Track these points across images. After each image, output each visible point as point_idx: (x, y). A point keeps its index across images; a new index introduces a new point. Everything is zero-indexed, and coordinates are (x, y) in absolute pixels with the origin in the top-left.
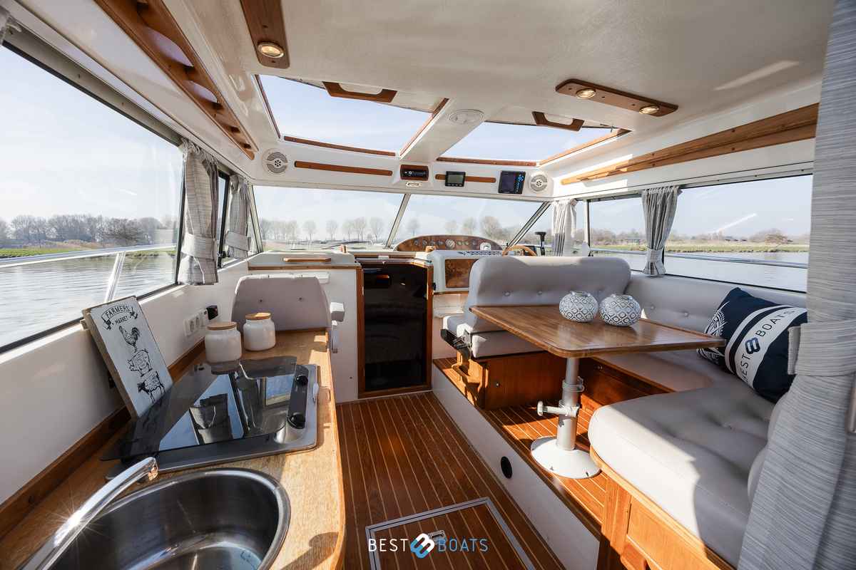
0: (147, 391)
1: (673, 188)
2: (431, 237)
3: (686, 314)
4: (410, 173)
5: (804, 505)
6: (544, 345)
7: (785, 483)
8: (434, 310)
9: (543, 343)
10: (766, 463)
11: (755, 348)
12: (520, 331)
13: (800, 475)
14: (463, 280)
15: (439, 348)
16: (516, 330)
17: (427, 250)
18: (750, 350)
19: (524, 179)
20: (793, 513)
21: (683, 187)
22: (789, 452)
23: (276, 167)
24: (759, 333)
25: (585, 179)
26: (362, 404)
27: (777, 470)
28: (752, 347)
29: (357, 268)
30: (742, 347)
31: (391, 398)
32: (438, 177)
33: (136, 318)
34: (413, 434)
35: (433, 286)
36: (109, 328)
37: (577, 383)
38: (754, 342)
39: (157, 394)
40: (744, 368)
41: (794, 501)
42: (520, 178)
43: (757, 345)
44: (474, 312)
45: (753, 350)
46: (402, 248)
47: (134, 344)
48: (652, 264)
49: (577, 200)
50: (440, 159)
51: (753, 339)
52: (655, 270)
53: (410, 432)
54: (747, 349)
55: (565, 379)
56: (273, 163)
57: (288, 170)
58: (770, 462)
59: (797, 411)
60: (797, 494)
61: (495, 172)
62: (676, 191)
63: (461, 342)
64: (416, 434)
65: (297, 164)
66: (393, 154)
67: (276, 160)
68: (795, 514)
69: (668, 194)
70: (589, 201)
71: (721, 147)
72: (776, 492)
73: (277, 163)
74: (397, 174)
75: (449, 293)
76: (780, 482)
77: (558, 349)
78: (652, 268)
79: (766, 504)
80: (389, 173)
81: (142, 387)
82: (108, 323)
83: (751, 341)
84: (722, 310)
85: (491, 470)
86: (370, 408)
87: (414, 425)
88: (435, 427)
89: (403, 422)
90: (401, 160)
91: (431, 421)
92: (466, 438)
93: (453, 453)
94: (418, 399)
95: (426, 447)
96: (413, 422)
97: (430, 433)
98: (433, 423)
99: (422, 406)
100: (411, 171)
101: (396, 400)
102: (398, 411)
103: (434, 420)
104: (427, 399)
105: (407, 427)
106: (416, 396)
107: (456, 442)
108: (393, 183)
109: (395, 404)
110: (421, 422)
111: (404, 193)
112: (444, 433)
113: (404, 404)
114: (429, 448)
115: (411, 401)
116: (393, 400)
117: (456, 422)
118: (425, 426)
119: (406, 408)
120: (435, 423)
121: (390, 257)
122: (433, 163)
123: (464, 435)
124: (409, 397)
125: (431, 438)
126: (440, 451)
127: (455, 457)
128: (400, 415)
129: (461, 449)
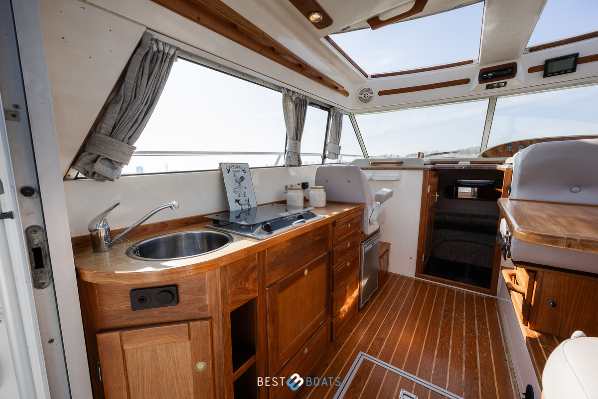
0: (240, 204)
2: (531, 141)
4: (490, 74)
23: (364, 98)
26: (416, 281)
29: (424, 169)
32: (532, 70)
33: (245, 173)
36: (229, 173)
39: (245, 207)
46: (489, 154)
47: (240, 183)
53: (445, 317)
56: (362, 96)
57: (374, 99)
65: (381, 93)
66: (471, 62)
67: (365, 93)
73: (366, 96)
74: (475, 81)
80: (467, 81)
81: (237, 201)
82: (229, 171)
86: (421, 287)
87: (453, 315)
88: (475, 326)
89: (444, 308)
90: (479, 64)
91: (475, 320)
92: (507, 353)
93: (478, 355)
94: (473, 298)
95: (452, 335)
96: (454, 312)
97: (464, 328)
98: (476, 322)
99: (475, 306)
100: (492, 72)
101: (450, 290)
102: (445, 299)
103: (478, 321)
104: (485, 302)
105: (444, 312)
106: (473, 295)
107: (491, 349)
108: (471, 90)
109: (446, 292)
110: (463, 315)
111: (488, 97)
112: (481, 335)
113: (455, 296)
114: (454, 337)
115: (465, 296)
116: (446, 289)
117: (506, 334)
118: (465, 320)
119: (455, 300)
120: (478, 323)
121: (472, 162)
122: (523, 56)
123: (507, 349)
124: (465, 293)
125: (463, 332)
126: (464, 345)
127: (478, 359)
128: (444, 302)
129: (492, 357)
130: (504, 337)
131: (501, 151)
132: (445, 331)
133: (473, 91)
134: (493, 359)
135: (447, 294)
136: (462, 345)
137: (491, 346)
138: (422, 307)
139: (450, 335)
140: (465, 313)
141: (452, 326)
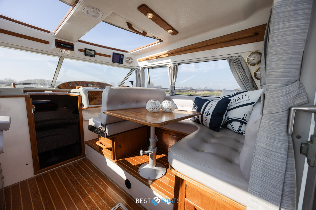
1: (176, 64)
2: (79, 82)
3: (183, 107)
5: (276, 171)
6: (145, 123)
7: (266, 163)
8: (83, 117)
9: (145, 122)
10: (256, 156)
11: (208, 114)
12: (132, 119)
13: (272, 158)
14: (98, 101)
15: (88, 135)
16: (130, 118)
17: (77, 88)
18: (207, 115)
19: (123, 57)
20: (271, 175)
21: (179, 64)
22: (266, 149)
24: (209, 109)
25: (147, 59)
26: (37, 178)
27: (261, 158)
28: (207, 114)
29: (26, 97)
30: (204, 114)
31: (60, 168)
32: (80, 50)
34: (75, 184)
35: (82, 105)
37: (155, 138)
38: (208, 112)
40: (206, 121)
41: (271, 170)
42: (122, 57)
43: (209, 113)
44: (106, 113)
45: (208, 115)
46: (61, 87)
48: (172, 91)
49: (145, 68)
50: (79, 41)
51: (207, 111)
52: (173, 93)
53: (73, 183)
54: (206, 115)
55: (150, 137)
58: (258, 155)
59: (269, 130)
60: (272, 167)
61: (110, 52)
62: (177, 65)
63: (100, 130)
64: (77, 183)
66: (49, 32)
68: (272, 176)
69: (175, 66)
70: (149, 69)
71: (190, 50)
72: (262, 168)
74: (53, 45)
75: (91, 107)
76: (263, 163)
77: (153, 123)
78: (172, 92)
79: (258, 174)
80: (47, 43)
83: (207, 112)
84: (195, 104)
85: (121, 187)
86: (44, 178)
87: (76, 179)
88: (89, 176)
89: (69, 179)
90: (54, 36)
91: (86, 173)
92: (106, 176)
93: (100, 186)
94: (77, 164)
95: (84, 189)
96: (75, 177)
97: (86, 180)
98: (88, 174)
99: (81, 167)
100: (63, 44)
101: (64, 168)
102: (65, 174)
103: (88, 173)
104: (83, 162)
105: (71, 181)
106: (76, 163)
107: (101, 180)
108: (50, 49)
109: (62, 171)
110: (80, 176)
111: (59, 56)
112: (94, 178)
113: (69, 169)
114: (86, 189)
115: (73, 166)
116: (61, 169)
117: (100, 169)
118: (83, 177)
119: (70, 171)
120: (89, 174)
121: (53, 91)
122: (76, 42)
123: (105, 175)
124: (72, 164)
125: (87, 183)
126: (92, 188)
127: (101, 188)
128: (66, 176)
129: (104, 182)
130: (101, 171)
131: (67, 86)
132: (80, 190)
133: (51, 50)
134: (105, 183)
135: (64, 171)
136: (92, 189)
137: (100, 179)
138: (57, 189)
139: (84, 190)
140: (80, 174)
141: (80, 184)
